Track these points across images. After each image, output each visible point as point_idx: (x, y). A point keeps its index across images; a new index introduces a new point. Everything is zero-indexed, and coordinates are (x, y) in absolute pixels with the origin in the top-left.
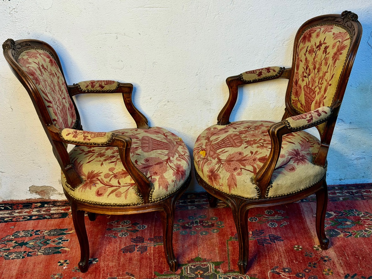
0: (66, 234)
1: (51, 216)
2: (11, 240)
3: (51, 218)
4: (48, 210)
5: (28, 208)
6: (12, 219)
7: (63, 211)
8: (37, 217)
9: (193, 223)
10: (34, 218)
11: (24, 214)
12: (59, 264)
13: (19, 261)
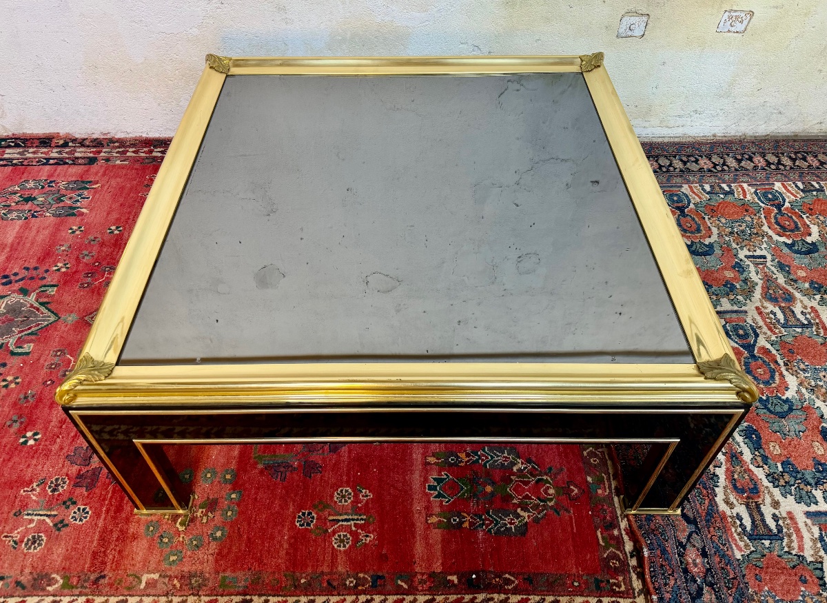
0: (88, 189)
1: (75, 161)
2: (15, 193)
3: (74, 164)
4: (72, 152)
5: (46, 147)
6: (23, 162)
7: (91, 155)
8: (56, 161)
10: (51, 161)
11: (40, 155)
12: (70, 231)
13: (20, 222)
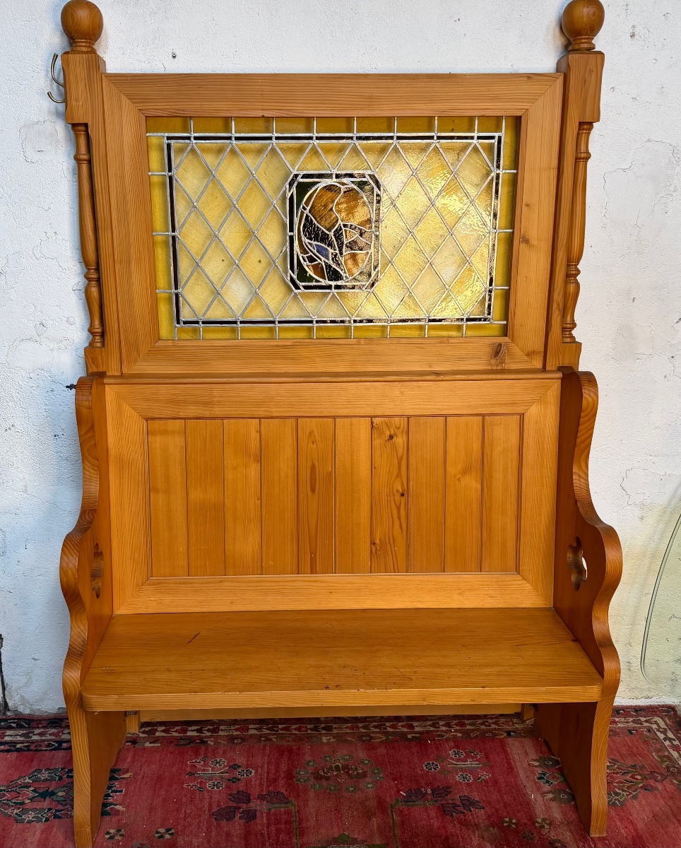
0: (117, 779)
2: (28, 787)
5: (55, 727)
6: (29, 746)
9: (331, 769)
11: (49, 737)
12: (108, 836)
13: (39, 826)
